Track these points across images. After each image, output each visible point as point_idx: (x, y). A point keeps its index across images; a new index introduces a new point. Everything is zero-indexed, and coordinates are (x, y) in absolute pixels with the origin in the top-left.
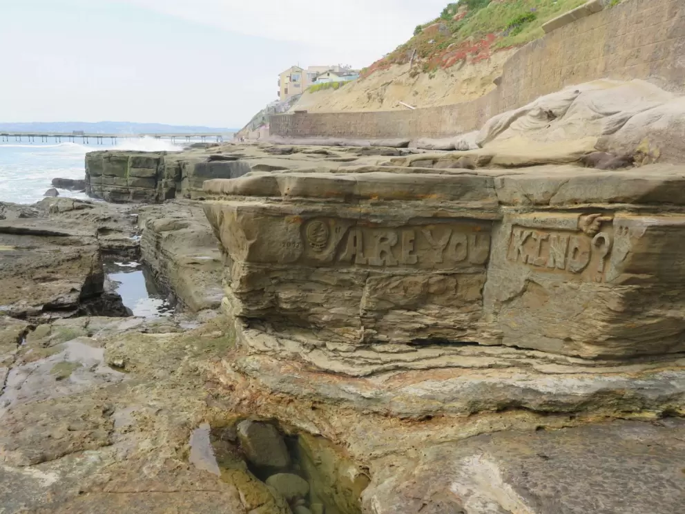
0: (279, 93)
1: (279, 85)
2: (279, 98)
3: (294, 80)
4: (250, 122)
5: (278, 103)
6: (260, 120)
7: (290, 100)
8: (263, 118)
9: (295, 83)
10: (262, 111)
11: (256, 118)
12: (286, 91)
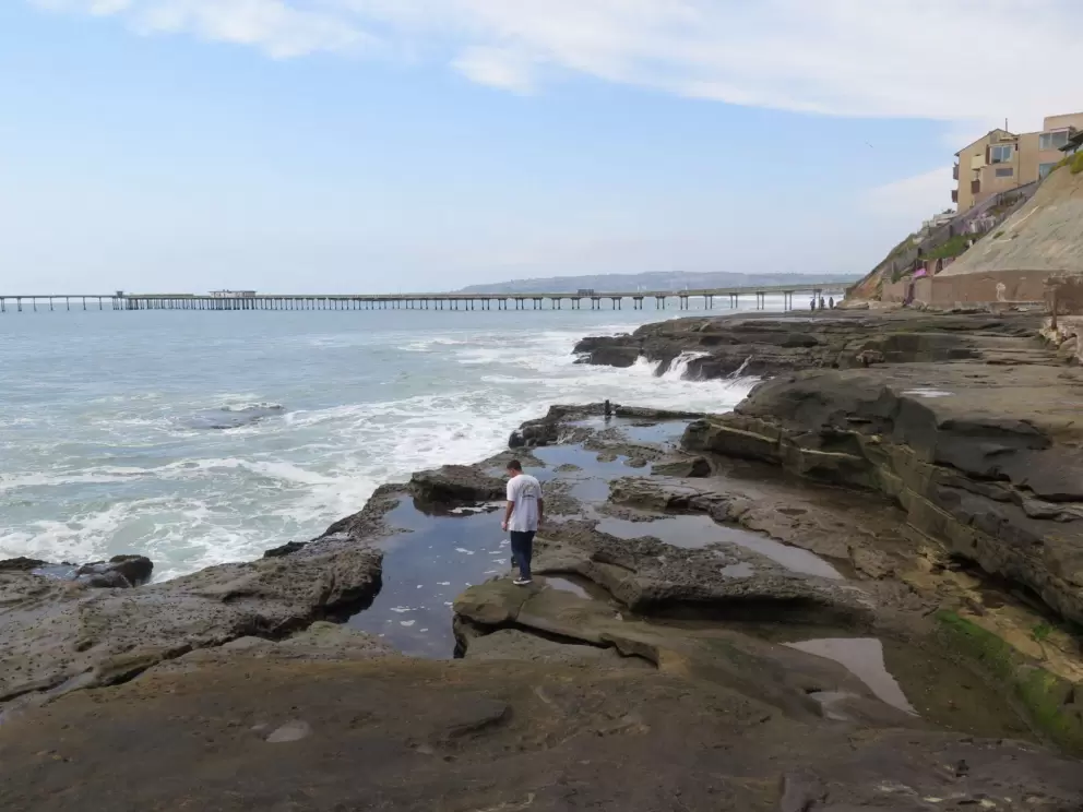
0: (955, 195)
1: (956, 177)
2: (954, 206)
3: (996, 161)
4: (885, 262)
5: (951, 216)
6: (912, 255)
7: (993, 203)
8: (920, 251)
9: (997, 166)
10: (912, 236)
11: (898, 252)
12: (975, 186)
